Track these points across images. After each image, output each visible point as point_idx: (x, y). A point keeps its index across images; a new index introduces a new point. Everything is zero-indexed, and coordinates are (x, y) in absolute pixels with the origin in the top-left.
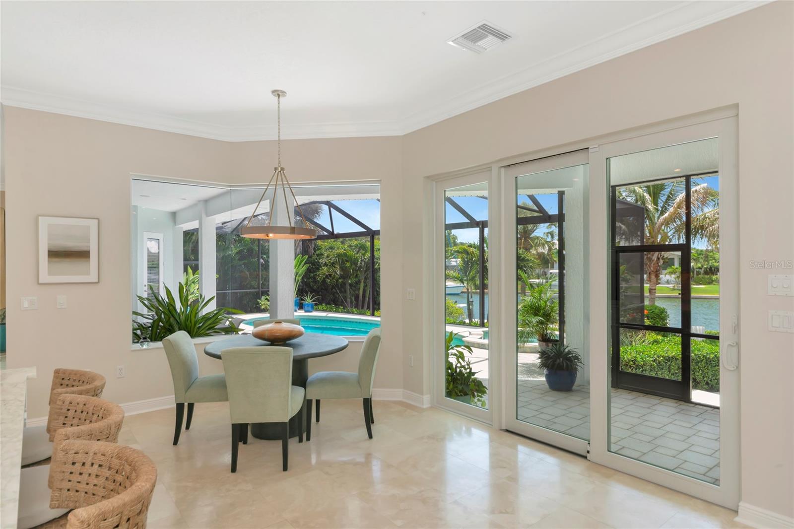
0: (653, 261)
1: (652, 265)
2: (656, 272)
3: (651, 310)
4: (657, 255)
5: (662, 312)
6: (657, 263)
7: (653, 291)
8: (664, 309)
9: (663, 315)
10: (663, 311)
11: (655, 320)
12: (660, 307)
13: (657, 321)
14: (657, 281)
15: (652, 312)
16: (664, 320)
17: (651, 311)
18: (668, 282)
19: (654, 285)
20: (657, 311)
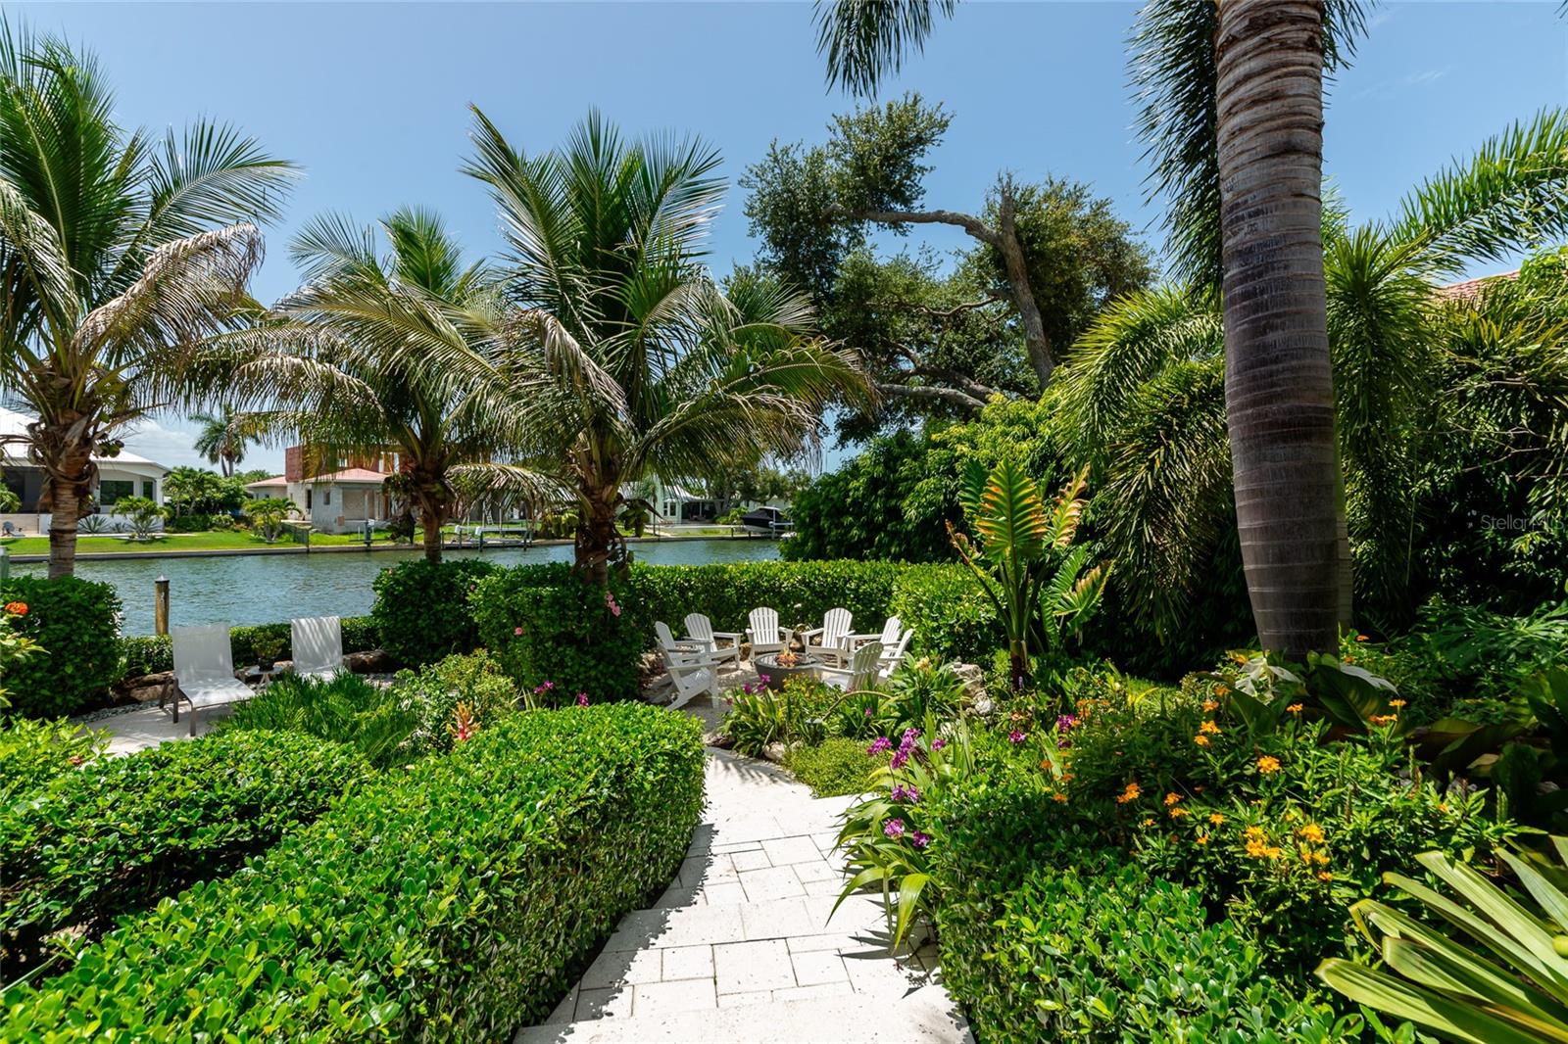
0: (66, 445)
1: (63, 456)
2: (78, 478)
3: (56, 594)
4: (81, 428)
5: (99, 598)
6: (83, 454)
7: (68, 536)
8: (105, 587)
9: (101, 606)
10: (101, 594)
11: (69, 624)
12: (90, 583)
13: (80, 627)
14: (80, 508)
15: (60, 602)
16: (104, 621)
17: (56, 599)
18: (118, 528)
19: (69, 519)
20: (76, 597)
